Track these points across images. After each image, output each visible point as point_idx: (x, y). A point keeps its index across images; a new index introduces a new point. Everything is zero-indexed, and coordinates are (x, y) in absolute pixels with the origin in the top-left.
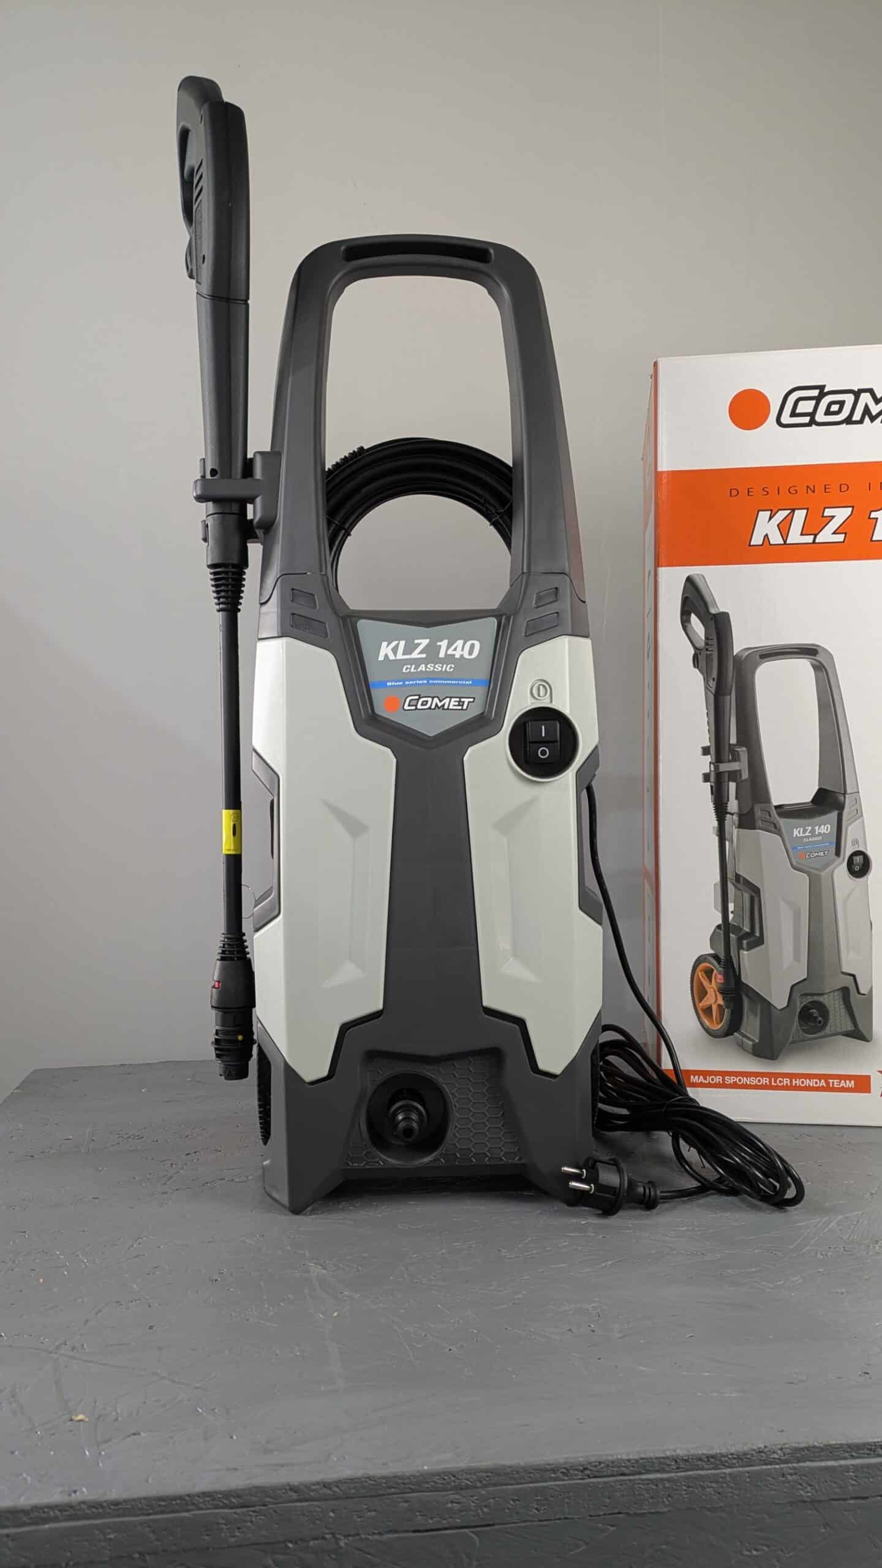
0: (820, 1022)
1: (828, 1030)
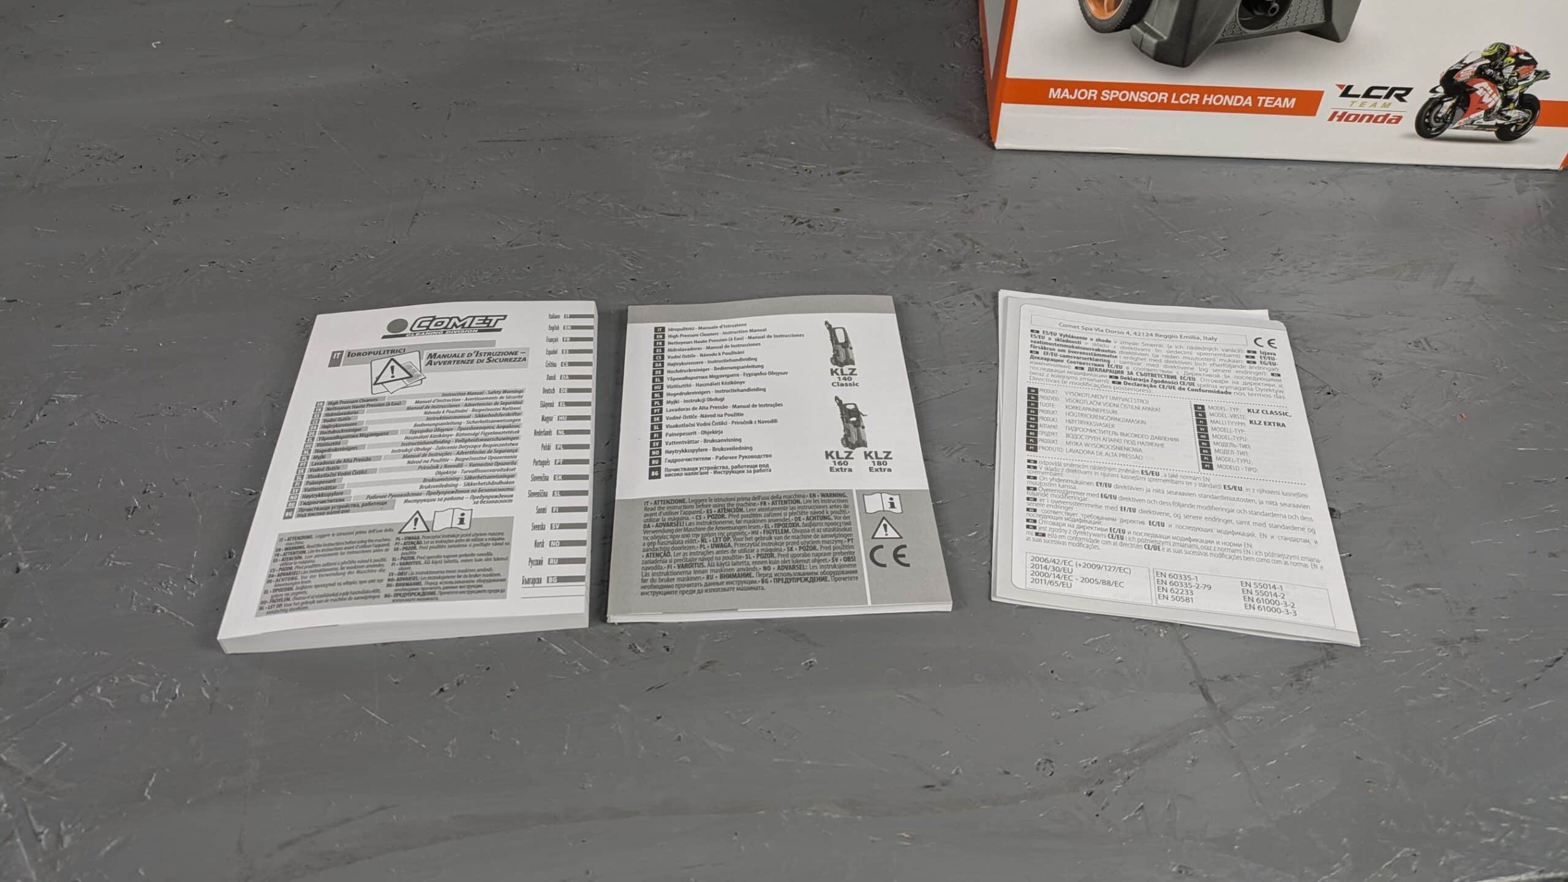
0: (1274, 10)
1: (1281, 24)
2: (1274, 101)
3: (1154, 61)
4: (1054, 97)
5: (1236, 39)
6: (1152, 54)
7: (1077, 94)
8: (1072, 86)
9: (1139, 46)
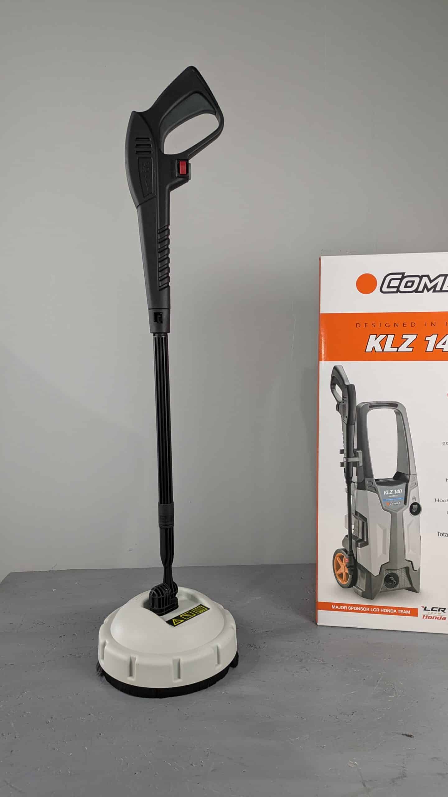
0: (395, 583)
1: (398, 587)
2: (403, 611)
3: (362, 598)
4: (334, 608)
5: (386, 591)
6: (361, 595)
7: (341, 607)
8: (339, 605)
9: (357, 593)
